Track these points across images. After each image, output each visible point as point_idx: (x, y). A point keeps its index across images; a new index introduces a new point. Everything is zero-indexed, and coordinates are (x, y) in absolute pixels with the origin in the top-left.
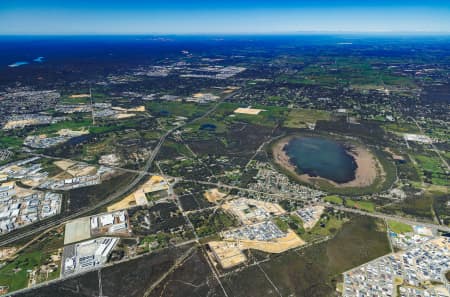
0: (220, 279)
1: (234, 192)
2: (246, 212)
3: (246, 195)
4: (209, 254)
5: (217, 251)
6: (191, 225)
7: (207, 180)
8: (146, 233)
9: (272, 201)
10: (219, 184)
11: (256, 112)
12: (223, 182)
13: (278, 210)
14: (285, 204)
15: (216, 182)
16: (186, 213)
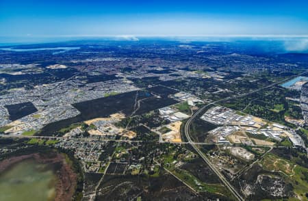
2: (110, 129)
3: (110, 137)
9: (93, 136)
10: (130, 142)
12: (127, 143)
13: (92, 132)
14: (87, 135)
15: (132, 143)
16: (140, 124)
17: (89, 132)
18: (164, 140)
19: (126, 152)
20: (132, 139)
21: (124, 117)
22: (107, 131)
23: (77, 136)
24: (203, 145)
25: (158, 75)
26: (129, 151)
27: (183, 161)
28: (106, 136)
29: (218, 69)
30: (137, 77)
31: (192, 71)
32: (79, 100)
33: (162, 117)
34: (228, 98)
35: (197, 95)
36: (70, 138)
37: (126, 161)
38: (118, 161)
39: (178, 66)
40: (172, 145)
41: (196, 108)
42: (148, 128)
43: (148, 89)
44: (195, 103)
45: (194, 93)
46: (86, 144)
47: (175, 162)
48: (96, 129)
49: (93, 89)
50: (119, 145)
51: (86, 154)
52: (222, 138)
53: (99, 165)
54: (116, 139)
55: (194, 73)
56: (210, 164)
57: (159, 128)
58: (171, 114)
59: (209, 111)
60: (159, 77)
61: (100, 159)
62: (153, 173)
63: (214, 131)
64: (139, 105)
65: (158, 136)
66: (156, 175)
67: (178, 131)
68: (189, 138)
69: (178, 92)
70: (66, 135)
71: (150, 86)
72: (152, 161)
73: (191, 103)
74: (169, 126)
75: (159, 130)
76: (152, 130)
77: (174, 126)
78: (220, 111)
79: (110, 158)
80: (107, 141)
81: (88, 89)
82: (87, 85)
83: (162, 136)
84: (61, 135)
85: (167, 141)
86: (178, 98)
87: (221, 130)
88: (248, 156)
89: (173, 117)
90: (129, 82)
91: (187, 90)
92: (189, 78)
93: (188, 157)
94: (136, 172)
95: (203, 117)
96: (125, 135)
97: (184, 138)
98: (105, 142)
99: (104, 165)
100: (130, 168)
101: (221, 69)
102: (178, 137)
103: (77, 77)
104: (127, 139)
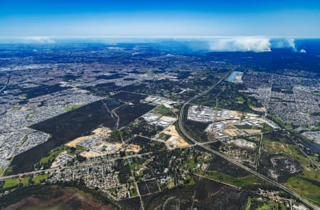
1: (123, 154)
2: (105, 147)
3: (112, 155)
9: (91, 158)
10: (139, 156)
12: (138, 158)
13: (87, 155)
14: (83, 159)
15: (143, 157)
16: (135, 135)
17: (82, 155)
18: (172, 146)
19: (143, 167)
20: (139, 153)
21: (110, 131)
22: (104, 150)
23: (71, 163)
24: (211, 144)
25: (111, 81)
26: (147, 166)
27: (205, 163)
28: (107, 155)
29: (166, 70)
30: (88, 85)
31: (142, 73)
32: (36, 120)
33: (152, 124)
34: (196, 97)
35: (166, 97)
36: (63, 168)
37: (151, 177)
38: (143, 179)
39: (125, 70)
40: (183, 150)
41: (176, 110)
42: (147, 137)
43: (111, 97)
44: (171, 105)
45: (162, 95)
46: (90, 170)
47: (199, 165)
48: (88, 151)
49: (43, 104)
50: (130, 162)
51: (101, 181)
52: (220, 134)
53: (125, 189)
54: (122, 156)
55: (145, 75)
56: (229, 159)
58: (157, 120)
59: (189, 111)
60: (114, 83)
61: (121, 182)
62: (188, 181)
63: (209, 129)
64: (116, 115)
65: (163, 143)
66: (192, 182)
67: (178, 135)
68: (192, 140)
69: (147, 96)
70: (54, 165)
71: (112, 94)
72: (178, 170)
73: (167, 106)
74: (166, 132)
75: (159, 138)
76: (152, 139)
78: (199, 109)
79: (132, 178)
80: (113, 160)
81: (36, 105)
82: (30, 100)
83: (167, 143)
84: (48, 166)
85: (175, 147)
86: (151, 102)
87: (214, 127)
88: (251, 145)
89: (162, 122)
90: (84, 91)
91: (155, 94)
92: (146, 81)
93: (205, 158)
94: (171, 186)
95: (189, 118)
96: (128, 150)
97: (188, 140)
98: (112, 162)
99: (132, 187)
100: (162, 182)
101: (168, 69)
102: (182, 140)
103: (5, 92)
104: (134, 154)
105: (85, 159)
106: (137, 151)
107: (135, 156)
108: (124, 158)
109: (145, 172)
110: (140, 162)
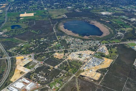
0: (100, 84)
1: (66, 52)
2: (80, 57)
3: (73, 51)
4: (86, 78)
5: (87, 75)
6: (64, 71)
7: (47, 50)
8: (47, 83)
11: (32, 14)
13: (91, 52)
16: (56, 67)
21: (82, 74)
26: (51, 45)
42: (46, 65)
57: (36, 67)
74: (27, 71)
75: (36, 64)
77: (21, 73)
97: (14, 61)
104: (59, 51)
105: (89, 49)
106: (56, 54)
107: (58, 50)
108: (64, 49)
109: (53, 43)
110: (55, 48)
